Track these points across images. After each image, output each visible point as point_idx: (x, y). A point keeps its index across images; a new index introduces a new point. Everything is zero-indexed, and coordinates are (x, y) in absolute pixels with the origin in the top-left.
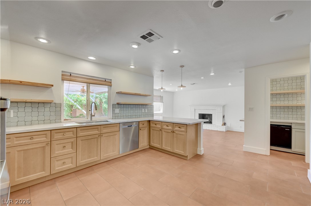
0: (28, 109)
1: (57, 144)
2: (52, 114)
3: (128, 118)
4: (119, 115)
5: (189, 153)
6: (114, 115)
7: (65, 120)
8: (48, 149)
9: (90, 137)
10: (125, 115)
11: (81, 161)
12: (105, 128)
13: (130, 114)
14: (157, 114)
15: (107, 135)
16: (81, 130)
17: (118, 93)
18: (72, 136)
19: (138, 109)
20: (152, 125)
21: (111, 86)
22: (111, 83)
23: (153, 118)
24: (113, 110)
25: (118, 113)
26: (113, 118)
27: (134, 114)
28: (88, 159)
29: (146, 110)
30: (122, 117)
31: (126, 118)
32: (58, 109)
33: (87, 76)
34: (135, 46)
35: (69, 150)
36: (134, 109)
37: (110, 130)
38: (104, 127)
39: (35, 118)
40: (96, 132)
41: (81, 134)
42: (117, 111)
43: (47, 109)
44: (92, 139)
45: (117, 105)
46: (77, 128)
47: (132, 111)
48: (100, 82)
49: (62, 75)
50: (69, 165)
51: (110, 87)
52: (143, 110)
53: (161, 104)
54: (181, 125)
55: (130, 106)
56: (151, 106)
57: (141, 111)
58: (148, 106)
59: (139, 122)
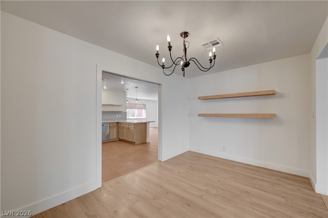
5: (135, 139)
13: (106, 118)
14: (129, 119)
19: (113, 115)
20: (119, 125)
23: (126, 121)
27: (110, 118)
29: (120, 115)
36: (110, 115)
52: (117, 116)
53: (144, 111)
54: (132, 124)
55: (106, 113)
56: (125, 113)
57: (115, 116)
58: (121, 113)
59: (109, 123)
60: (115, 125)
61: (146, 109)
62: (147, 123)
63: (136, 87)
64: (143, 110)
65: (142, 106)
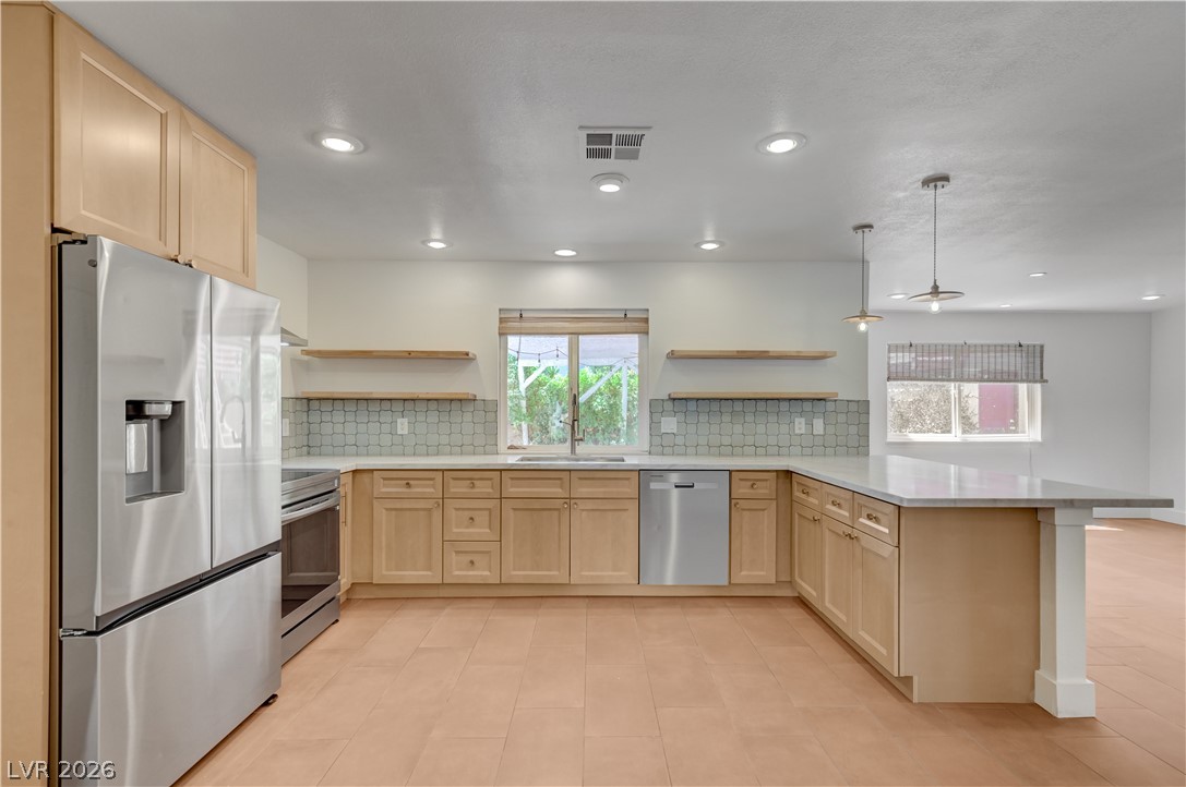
0: (433, 417)
1: (457, 509)
2: (479, 429)
3: (720, 455)
4: (680, 440)
6: (657, 440)
7: (511, 448)
8: (437, 515)
9: (537, 504)
10: (702, 441)
11: (514, 570)
12: (584, 481)
13: (726, 440)
15: (590, 505)
16: (512, 479)
17: (673, 356)
18: (489, 493)
19: (773, 418)
20: (796, 493)
21: (647, 333)
22: (646, 320)
24: (652, 422)
25: (675, 431)
26: (654, 450)
27: (749, 440)
28: (532, 570)
29: (819, 423)
30: (692, 450)
31: (709, 454)
32: (490, 416)
33: (566, 310)
34: (610, 188)
35: (481, 530)
36: (750, 417)
37: (602, 490)
38: (580, 479)
39: (444, 439)
40: (557, 491)
41: (512, 490)
42: (670, 424)
43: (468, 417)
44: (545, 513)
45: (670, 403)
46: (501, 470)
47: (738, 428)
48: (606, 324)
49: (502, 320)
50: (481, 574)
51: (644, 336)
52: (800, 425)
53: (1026, 394)
54: (878, 505)
55: (726, 406)
56: (853, 407)
57: (784, 428)
58: (830, 406)
59: (730, 472)
60: (766, 489)
61: (1042, 380)
62: (1061, 517)
63: (926, 182)
64: (1023, 388)
65: (1014, 362)
